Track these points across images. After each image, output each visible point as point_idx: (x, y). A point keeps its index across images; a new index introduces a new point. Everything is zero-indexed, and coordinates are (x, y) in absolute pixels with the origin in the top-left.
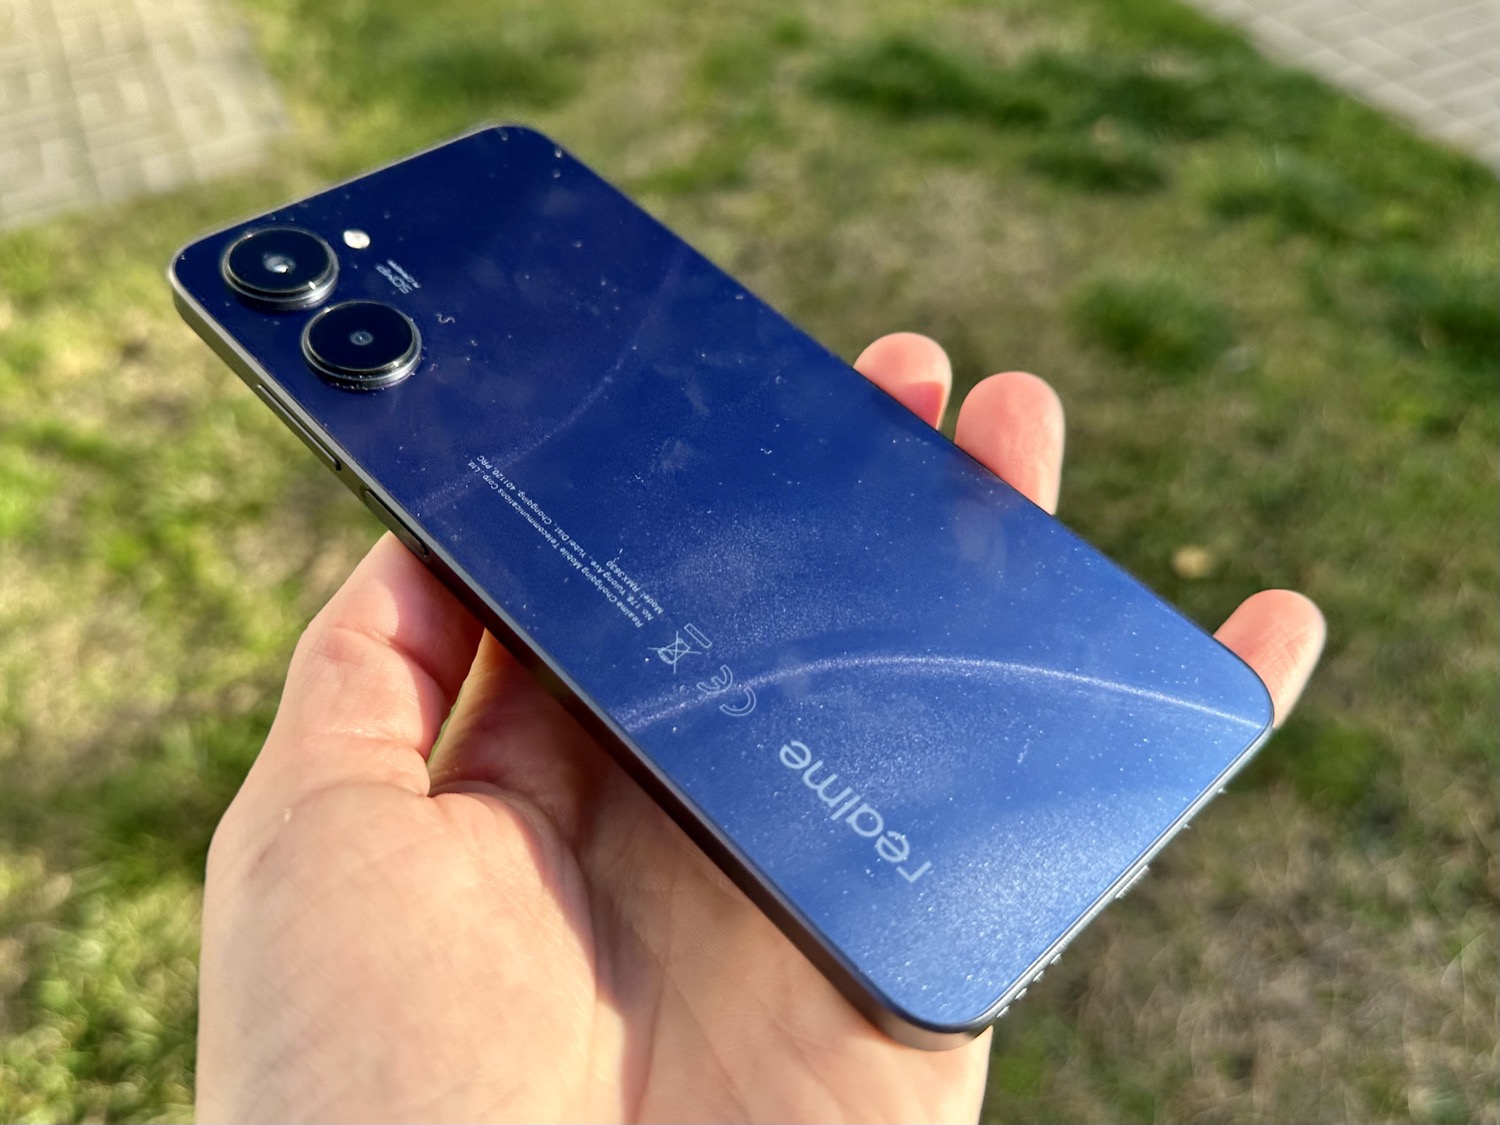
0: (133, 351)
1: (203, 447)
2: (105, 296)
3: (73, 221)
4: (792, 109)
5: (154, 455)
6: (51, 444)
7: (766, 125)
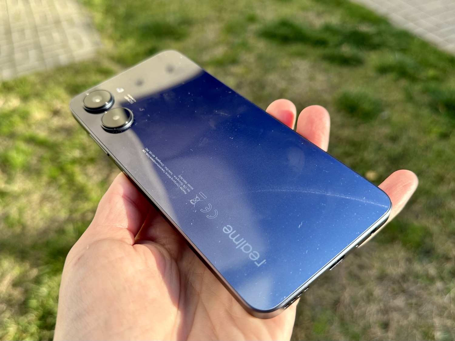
0: (56, 113)
1: (77, 141)
2: (48, 96)
3: (38, 74)
4: (252, 41)
5: (63, 144)
6: (32, 140)
7: (245, 45)
